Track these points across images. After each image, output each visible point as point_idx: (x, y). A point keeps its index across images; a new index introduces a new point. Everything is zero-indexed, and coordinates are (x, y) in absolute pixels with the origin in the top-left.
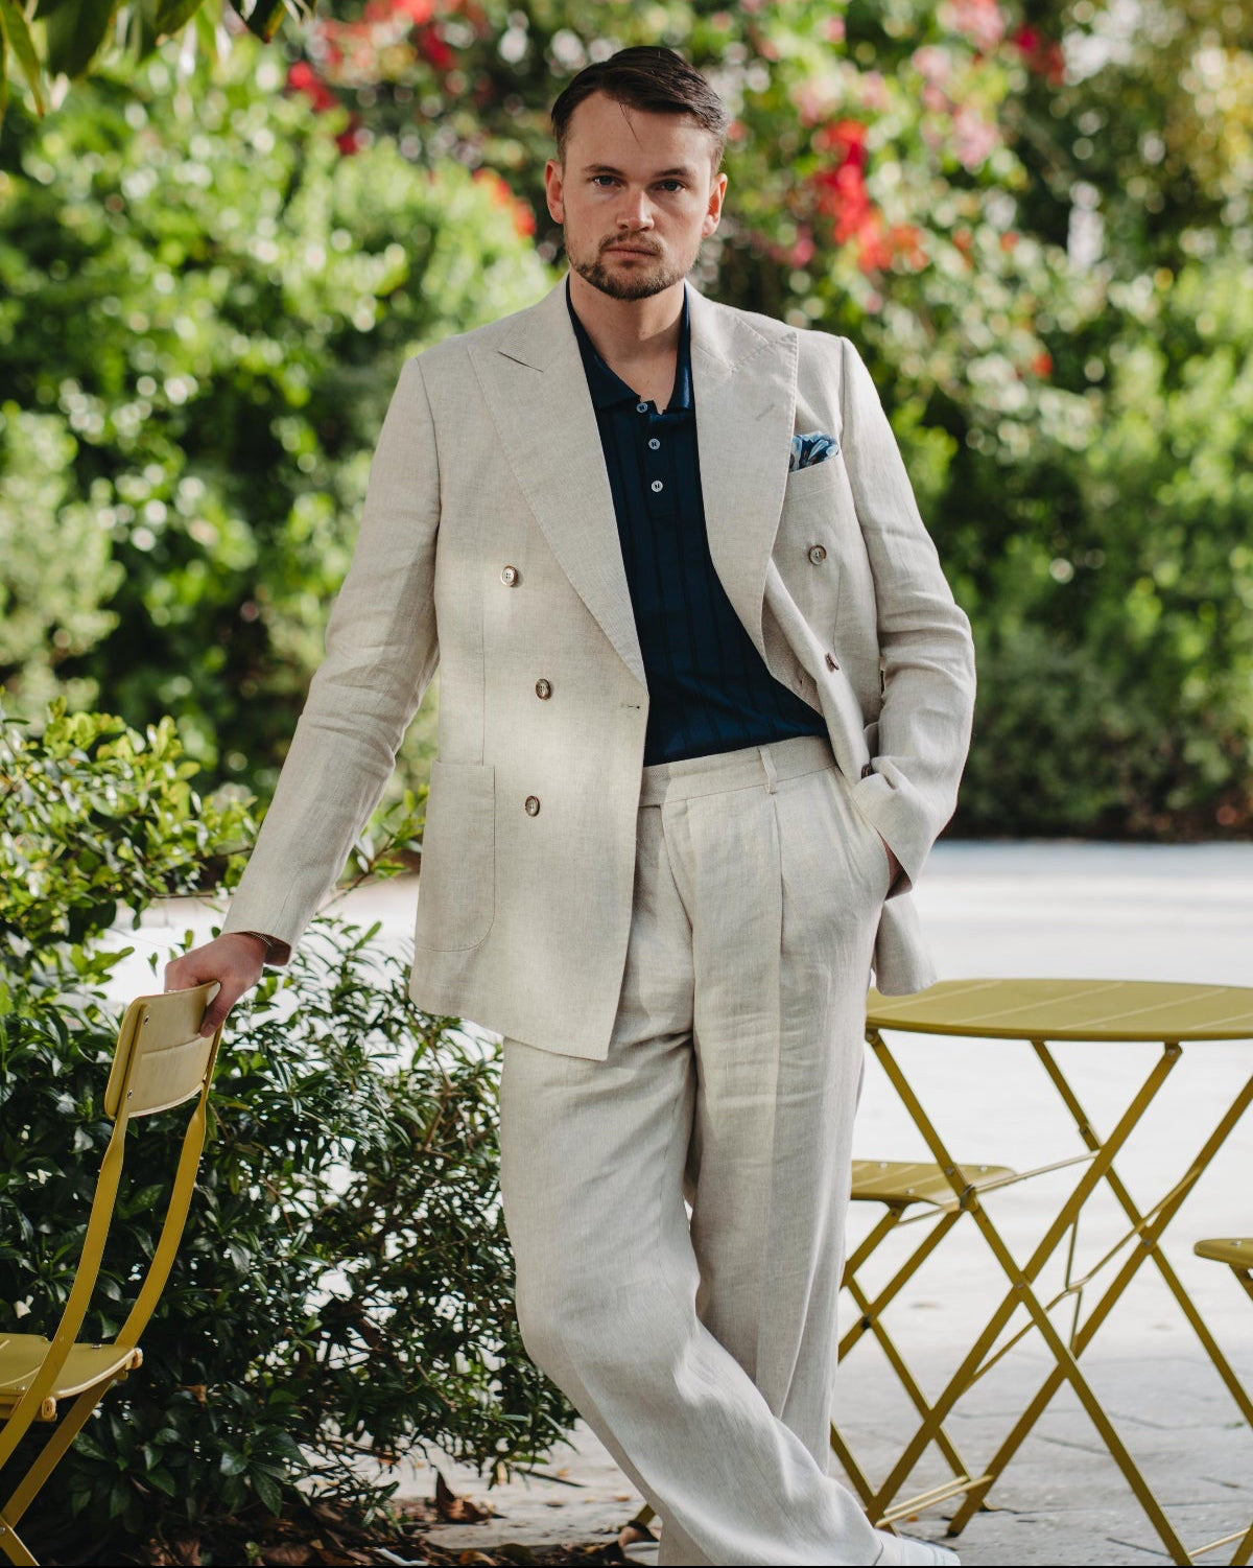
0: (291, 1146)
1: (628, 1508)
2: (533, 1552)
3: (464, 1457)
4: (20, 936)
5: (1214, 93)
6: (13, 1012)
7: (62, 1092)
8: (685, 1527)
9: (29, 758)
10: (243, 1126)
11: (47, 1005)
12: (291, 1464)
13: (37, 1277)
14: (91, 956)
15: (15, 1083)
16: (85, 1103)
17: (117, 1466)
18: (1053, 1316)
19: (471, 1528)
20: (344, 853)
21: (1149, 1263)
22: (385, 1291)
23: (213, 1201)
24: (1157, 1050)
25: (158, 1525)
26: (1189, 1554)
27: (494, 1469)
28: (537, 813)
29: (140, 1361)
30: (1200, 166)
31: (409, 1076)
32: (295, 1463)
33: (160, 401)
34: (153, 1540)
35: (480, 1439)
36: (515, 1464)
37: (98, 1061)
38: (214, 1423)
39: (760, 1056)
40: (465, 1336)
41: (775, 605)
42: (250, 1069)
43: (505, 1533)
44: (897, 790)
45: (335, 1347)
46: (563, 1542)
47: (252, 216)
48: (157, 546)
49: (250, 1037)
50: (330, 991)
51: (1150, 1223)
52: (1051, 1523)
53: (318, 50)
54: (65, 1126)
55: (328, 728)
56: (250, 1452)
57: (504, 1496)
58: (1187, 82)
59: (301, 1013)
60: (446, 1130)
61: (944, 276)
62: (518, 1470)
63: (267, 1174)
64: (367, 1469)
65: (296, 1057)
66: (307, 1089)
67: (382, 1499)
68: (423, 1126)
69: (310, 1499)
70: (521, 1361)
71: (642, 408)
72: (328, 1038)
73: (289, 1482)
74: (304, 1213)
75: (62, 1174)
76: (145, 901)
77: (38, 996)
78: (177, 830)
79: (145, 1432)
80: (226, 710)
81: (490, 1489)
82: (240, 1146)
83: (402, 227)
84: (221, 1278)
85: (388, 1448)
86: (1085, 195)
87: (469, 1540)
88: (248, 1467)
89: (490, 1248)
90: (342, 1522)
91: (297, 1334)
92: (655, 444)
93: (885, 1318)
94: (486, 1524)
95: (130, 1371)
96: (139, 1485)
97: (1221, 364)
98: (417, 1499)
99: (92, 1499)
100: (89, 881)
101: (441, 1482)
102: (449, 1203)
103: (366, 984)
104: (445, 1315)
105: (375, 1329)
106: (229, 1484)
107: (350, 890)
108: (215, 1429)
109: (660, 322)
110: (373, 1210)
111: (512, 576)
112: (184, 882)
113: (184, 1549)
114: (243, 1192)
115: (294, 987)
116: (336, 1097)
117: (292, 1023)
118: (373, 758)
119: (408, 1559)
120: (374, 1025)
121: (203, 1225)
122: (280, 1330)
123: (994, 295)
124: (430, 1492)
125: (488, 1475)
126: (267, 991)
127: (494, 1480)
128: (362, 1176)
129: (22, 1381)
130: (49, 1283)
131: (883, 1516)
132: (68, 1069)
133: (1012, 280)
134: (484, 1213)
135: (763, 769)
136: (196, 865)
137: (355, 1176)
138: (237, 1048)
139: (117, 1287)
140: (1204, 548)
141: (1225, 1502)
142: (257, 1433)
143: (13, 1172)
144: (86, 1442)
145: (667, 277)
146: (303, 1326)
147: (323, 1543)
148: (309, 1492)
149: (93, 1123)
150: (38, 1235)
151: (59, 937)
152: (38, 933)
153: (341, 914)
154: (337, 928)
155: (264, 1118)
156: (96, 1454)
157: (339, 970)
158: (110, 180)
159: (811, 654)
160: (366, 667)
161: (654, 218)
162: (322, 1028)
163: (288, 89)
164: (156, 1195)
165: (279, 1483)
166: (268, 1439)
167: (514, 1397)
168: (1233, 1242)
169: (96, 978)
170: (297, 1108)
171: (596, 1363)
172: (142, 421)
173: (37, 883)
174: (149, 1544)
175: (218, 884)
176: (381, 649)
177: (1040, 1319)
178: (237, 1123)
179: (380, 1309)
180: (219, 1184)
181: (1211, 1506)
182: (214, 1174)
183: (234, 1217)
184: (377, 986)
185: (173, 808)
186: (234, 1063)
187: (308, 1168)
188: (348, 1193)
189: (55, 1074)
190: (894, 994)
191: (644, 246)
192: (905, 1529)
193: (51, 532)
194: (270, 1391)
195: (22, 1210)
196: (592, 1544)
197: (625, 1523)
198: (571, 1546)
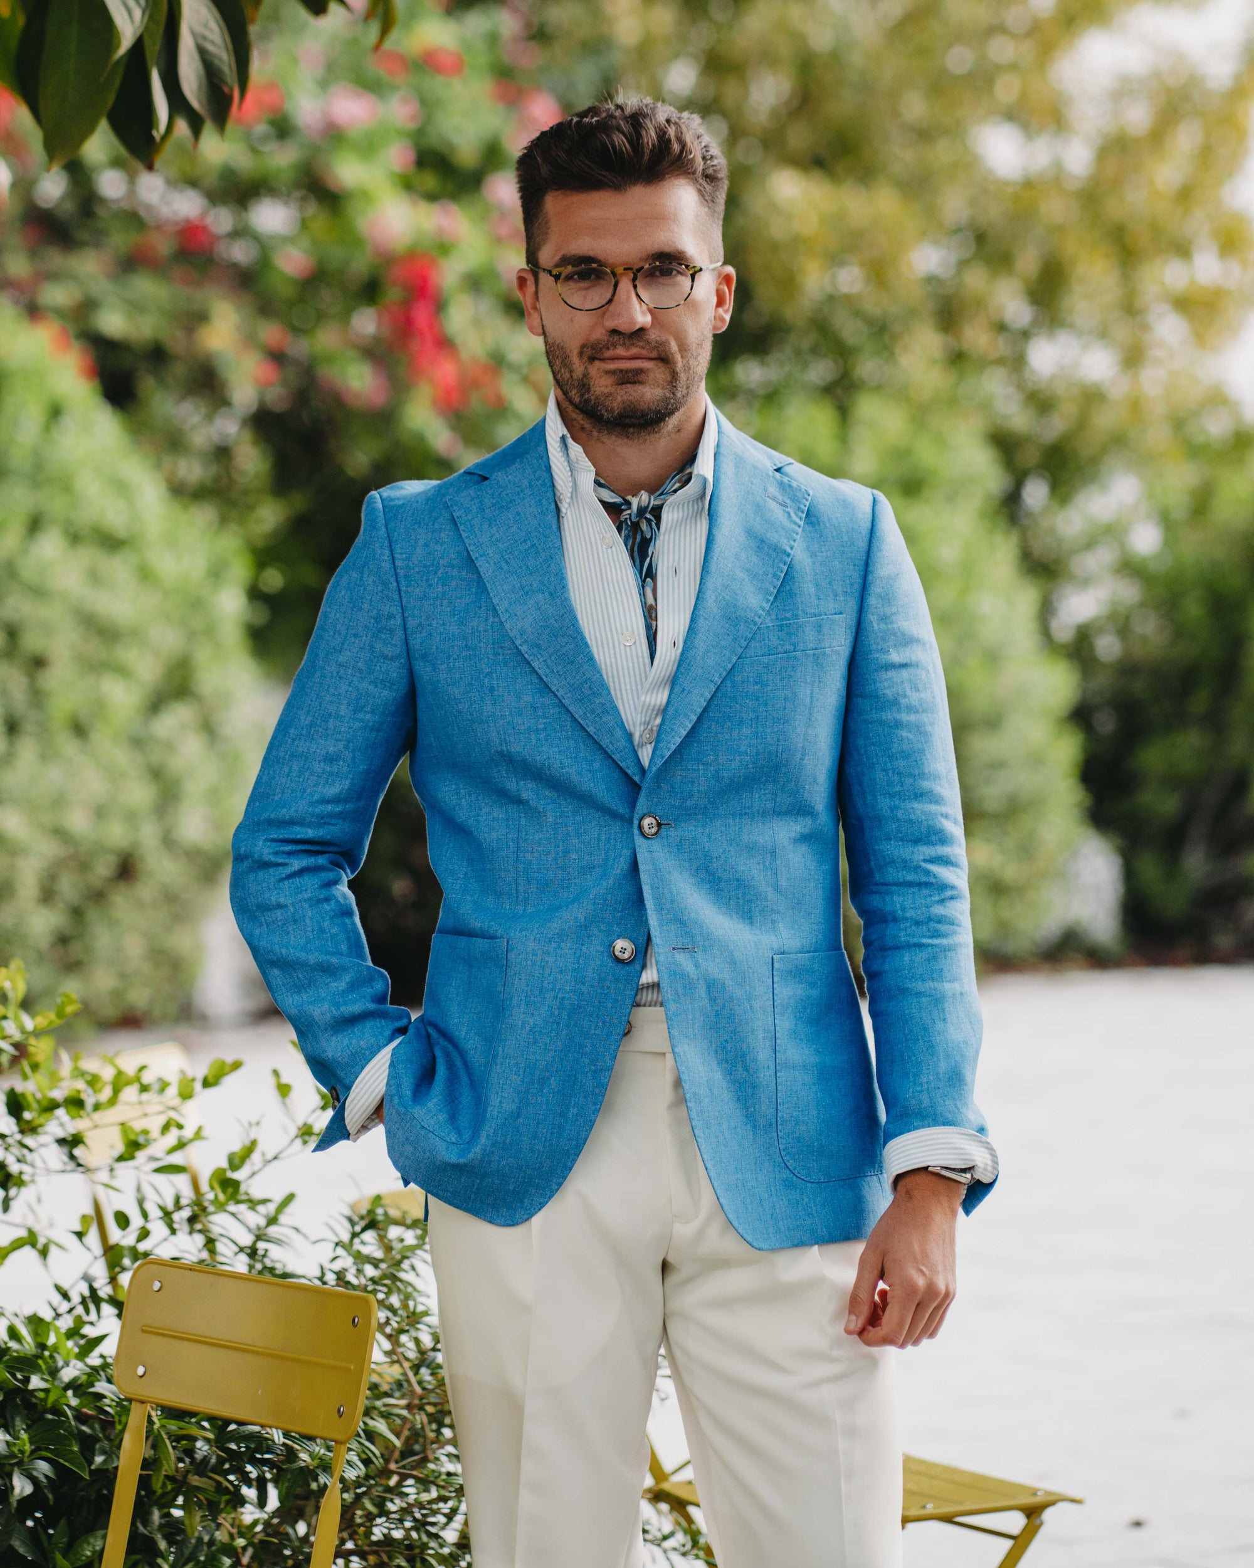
5: (790, 216)
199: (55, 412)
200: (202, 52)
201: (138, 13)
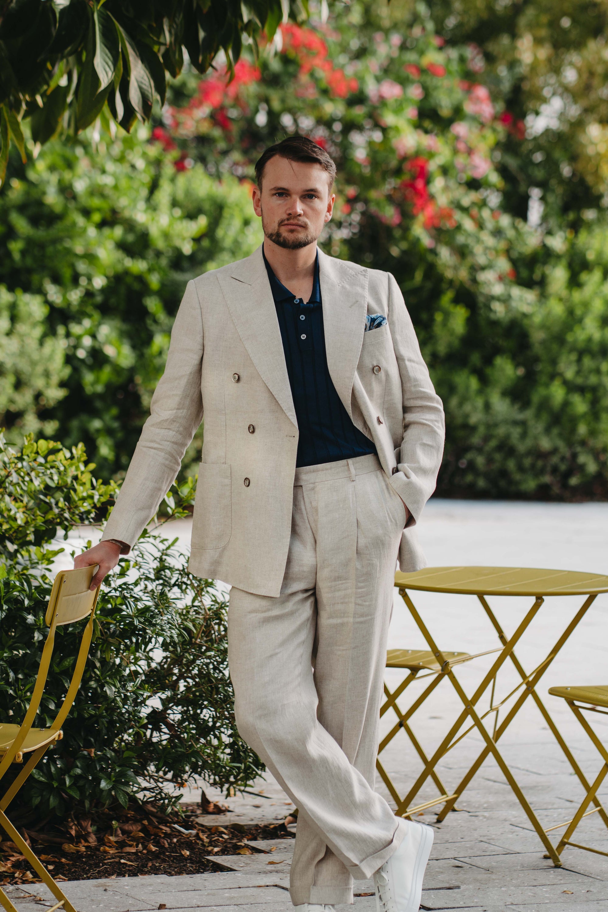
0: (134, 640)
1: (291, 808)
2: (246, 827)
3: (214, 784)
4: (13, 543)
5: (596, 145)
6: (7, 577)
7: (29, 614)
8: (310, 813)
9: (16, 461)
10: (112, 630)
11: (24, 574)
12: (133, 785)
13: (16, 698)
14: (45, 552)
15: (7, 609)
16: (39, 619)
17: (53, 785)
18: (484, 722)
19: (218, 816)
20: (156, 505)
21: (530, 697)
22: (177, 706)
23: (98, 665)
24: (532, 600)
25: (72, 813)
26: (545, 831)
27: (228, 790)
28: (248, 486)
29: (62, 736)
30: (590, 179)
31: (191, 608)
32: (135, 785)
33: (89, 287)
34: (70, 820)
35: (222, 775)
36: (238, 787)
37: (46, 600)
38: (98, 766)
39: (346, 600)
40: (214, 727)
41: (357, 394)
42: (116, 605)
43: (232, 819)
44: (410, 479)
45: (155, 732)
46: (259, 823)
47: (135, 201)
48: (87, 356)
49: (116, 590)
50: (154, 569)
51: (531, 679)
52: (485, 817)
53: (168, 120)
54: (30, 629)
55: (150, 448)
56: (114, 779)
57: (234, 802)
58: (583, 139)
59: (141, 579)
60: (207, 634)
61: (465, 231)
62: (240, 790)
63: (123, 653)
64: (169, 788)
65: (137, 600)
66: (141, 614)
67: (175, 802)
68: (195, 631)
69: (142, 801)
70: (239, 739)
71: (296, 301)
72: (152, 591)
73: (132, 794)
74: (141, 671)
75: (28, 651)
76: (70, 527)
77: (20, 570)
78: (85, 494)
79: (67, 770)
80: (120, 435)
81: (226, 798)
82: (111, 640)
83: (207, 206)
84: (101, 700)
85: (179, 779)
86: (535, 193)
87: (216, 822)
88: (113, 786)
89: (226, 688)
90: (157, 812)
91: (136, 726)
92: (303, 317)
93: (410, 722)
94: (224, 815)
95: (57, 741)
96: (64, 794)
97: (597, 275)
98: (193, 803)
99: (41, 800)
100: (44, 517)
101: (203, 795)
102: (207, 667)
103: (171, 566)
104: (205, 718)
105: (172, 724)
106: (104, 794)
107: (164, 523)
108: (98, 769)
109: (305, 263)
110: (172, 669)
111: (237, 378)
112: (88, 518)
113: (84, 824)
114: (112, 661)
115: (137, 567)
116: (154, 618)
117: (136, 584)
118: (170, 461)
119: (187, 829)
120: (175, 585)
121: (93, 675)
122: (128, 724)
123: (489, 240)
124: (199, 800)
125: (225, 792)
126: (125, 569)
127: (228, 795)
128: (168, 654)
129: (7, 745)
130: (22, 701)
131: (406, 812)
132: (32, 604)
133: (498, 233)
134: (224, 672)
135: (349, 469)
136: (93, 510)
137: (165, 654)
138: (110, 594)
139: (53, 703)
140: (587, 362)
141: (566, 808)
142: (117, 770)
143: (6, 650)
144: (39, 774)
145: (309, 238)
146: (139, 722)
147: (148, 822)
148: (142, 798)
149: (43, 628)
150: (17, 679)
151: (30, 543)
152: (21, 541)
153: (160, 534)
154: (158, 540)
155: (122, 627)
156: (43, 779)
157: (158, 560)
158: (67, 183)
159: (370, 416)
160: (168, 419)
161: (303, 210)
162: (151, 586)
163: (152, 139)
164: (72, 662)
165: (128, 794)
166: (123, 774)
167: (236, 755)
168: (567, 688)
169: (47, 562)
170: (136, 622)
171: (271, 739)
172: (80, 297)
173: (21, 519)
174: (68, 822)
175: (103, 519)
176: (175, 411)
177: (478, 723)
178: (109, 629)
179: (175, 715)
180: (101, 657)
181: (560, 810)
182: (99, 652)
183: (108, 672)
184: (176, 567)
185: (83, 484)
186: (108, 602)
187: (141, 650)
188: (162, 662)
189: (26, 606)
190: (407, 572)
191: (300, 223)
192: (417, 819)
193: (37, 350)
194: (123, 752)
195: (10, 668)
196: (273, 824)
197: (287, 815)
198: (263, 825)
199: (246, 223)
200: (141, 88)
201: (110, 74)
